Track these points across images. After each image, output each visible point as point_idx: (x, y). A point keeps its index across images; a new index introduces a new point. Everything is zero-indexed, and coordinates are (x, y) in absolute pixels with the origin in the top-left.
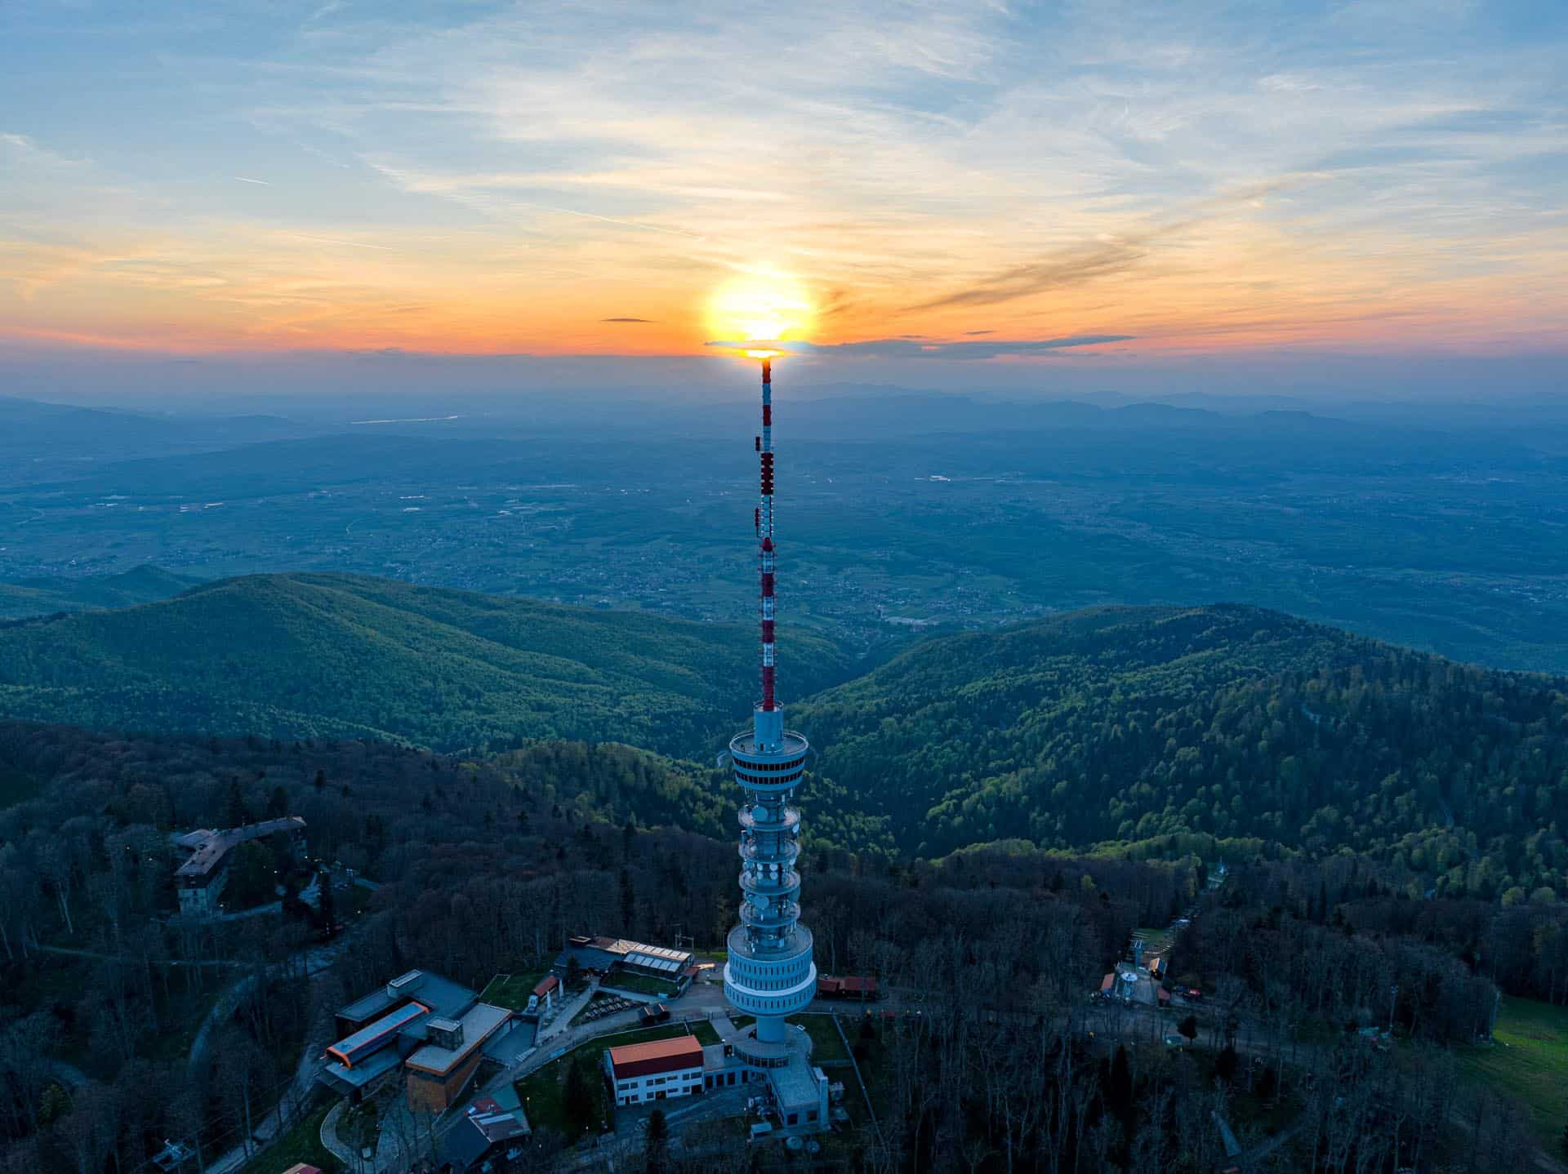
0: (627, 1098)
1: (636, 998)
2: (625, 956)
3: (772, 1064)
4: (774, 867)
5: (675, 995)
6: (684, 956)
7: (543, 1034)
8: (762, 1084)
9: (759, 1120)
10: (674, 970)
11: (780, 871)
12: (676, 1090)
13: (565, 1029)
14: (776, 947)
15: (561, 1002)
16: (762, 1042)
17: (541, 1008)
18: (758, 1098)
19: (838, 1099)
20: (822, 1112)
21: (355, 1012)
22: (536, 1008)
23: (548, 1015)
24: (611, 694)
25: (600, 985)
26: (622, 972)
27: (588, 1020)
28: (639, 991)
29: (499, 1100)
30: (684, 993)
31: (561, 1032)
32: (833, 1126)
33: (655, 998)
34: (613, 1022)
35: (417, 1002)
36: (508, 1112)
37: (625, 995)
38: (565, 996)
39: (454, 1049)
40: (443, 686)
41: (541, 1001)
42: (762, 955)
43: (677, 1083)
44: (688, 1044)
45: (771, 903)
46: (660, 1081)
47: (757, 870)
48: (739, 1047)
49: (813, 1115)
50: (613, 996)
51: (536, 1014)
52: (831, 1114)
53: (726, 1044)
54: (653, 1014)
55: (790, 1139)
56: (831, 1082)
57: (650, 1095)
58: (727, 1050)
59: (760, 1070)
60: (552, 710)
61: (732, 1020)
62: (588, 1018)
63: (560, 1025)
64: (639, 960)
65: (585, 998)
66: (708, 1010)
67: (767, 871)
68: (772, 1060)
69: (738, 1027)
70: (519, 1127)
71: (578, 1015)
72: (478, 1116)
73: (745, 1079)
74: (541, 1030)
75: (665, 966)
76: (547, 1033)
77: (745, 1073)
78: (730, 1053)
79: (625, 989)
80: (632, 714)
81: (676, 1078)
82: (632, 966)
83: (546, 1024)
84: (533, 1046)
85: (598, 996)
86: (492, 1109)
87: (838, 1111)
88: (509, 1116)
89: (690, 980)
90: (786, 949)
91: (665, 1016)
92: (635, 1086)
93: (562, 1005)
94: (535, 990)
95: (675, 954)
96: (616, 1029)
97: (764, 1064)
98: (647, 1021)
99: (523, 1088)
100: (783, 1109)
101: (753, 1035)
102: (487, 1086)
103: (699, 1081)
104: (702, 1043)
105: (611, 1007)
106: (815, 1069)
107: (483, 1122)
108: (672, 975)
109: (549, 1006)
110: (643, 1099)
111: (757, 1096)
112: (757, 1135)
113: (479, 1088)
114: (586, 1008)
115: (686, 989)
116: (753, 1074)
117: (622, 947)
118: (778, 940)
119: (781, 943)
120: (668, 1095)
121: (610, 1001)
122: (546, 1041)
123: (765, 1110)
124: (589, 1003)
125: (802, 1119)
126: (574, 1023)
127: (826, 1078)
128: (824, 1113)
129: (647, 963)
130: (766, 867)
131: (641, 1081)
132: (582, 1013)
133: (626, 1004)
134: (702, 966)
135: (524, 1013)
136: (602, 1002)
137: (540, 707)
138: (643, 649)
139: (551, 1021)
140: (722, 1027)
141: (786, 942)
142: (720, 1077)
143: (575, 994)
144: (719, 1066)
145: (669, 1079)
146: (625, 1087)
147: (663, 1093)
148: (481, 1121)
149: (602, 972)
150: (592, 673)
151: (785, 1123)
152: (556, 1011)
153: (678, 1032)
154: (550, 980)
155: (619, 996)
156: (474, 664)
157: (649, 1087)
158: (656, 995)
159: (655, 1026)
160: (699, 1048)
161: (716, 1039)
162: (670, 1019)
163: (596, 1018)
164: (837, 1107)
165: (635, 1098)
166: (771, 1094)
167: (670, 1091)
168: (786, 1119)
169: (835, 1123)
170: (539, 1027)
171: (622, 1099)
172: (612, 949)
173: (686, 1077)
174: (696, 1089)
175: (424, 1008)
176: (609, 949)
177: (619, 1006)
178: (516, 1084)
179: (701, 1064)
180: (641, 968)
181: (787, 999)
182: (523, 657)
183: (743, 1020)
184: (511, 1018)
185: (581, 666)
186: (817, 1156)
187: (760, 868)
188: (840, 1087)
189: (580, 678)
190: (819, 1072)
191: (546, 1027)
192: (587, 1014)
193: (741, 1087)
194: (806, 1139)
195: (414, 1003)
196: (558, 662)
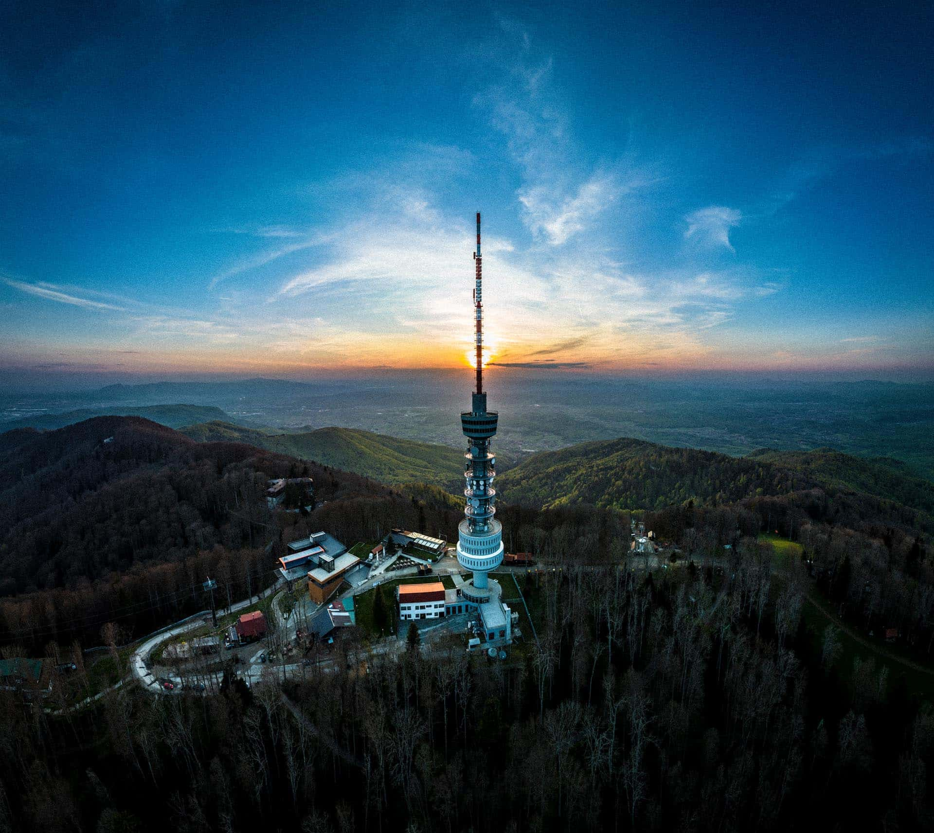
0: (406, 615)
1: (417, 560)
2: (415, 539)
3: (481, 601)
4: (482, 483)
5: (435, 561)
6: (441, 541)
7: (372, 573)
8: (475, 614)
9: (474, 637)
10: (436, 548)
11: (485, 485)
12: (431, 614)
13: (382, 572)
14: (483, 531)
15: (383, 559)
16: (476, 587)
17: (374, 561)
18: (473, 622)
19: (515, 622)
20: (507, 632)
21: (295, 546)
22: (372, 559)
23: (376, 564)
24: (435, 473)
25: (402, 553)
26: (413, 548)
27: (394, 569)
28: (420, 558)
29: (344, 605)
30: (440, 560)
31: (380, 573)
32: (513, 641)
33: (426, 562)
34: (406, 572)
35: (321, 546)
36: (347, 611)
37: (413, 559)
38: (386, 556)
39: (329, 572)
40: (383, 467)
41: (374, 557)
42: (475, 534)
43: (432, 610)
44: (438, 587)
45: (480, 505)
46: (423, 608)
47: (474, 485)
48: (464, 591)
49: (503, 633)
50: (407, 559)
51: (371, 563)
52: (512, 632)
53: (458, 589)
54: (424, 569)
55: (490, 650)
56: (512, 613)
57: (417, 616)
58: (458, 592)
59: (475, 604)
60: (416, 477)
61: (462, 576)
62: (394, 568)
63: (381, 570)
64: (421, 542)
65: (394, 558)
66: (450, 570)
67: (478, 485)
68: (481, 598)
69: (465, 580)
70: (349, 621)
71: (389, 567)
72: (332, 610)
73: (467, 610)
74: (372, 571)
75: (432, 546)
76: (374, 573)
77: (467, 606)
78: (460, 594)
79: (413, 556)
80: (441, 480)
81: (430, 606)
82: (417, 544)
83: (374, 568)
84: (367, 579)
85: (400, 558)
86: (340, 608)
87: (516, 630)
88: (347, 614)
89: (443, 554)
90: (488, 532)
91: (429, 571)
92: (409, 608)
93: (383, 560)
94: (373, 551)
95: (437, 541)
96: (405, 576)
97: (477, 601)
98: (421, 572)
99: (357, 599)
100: (486, 629)
101: (472, 584)
102: (342, 596)
103: (443, 610)
104: (446, 587)
105: (405, 564)
106: (503, 604)
107: (334, 614)
108: (435, 551)
109: (378, 560)
110: (413, 617)
111: (473, 621)
112: (472, 647)
113: (339, 596)
114: (394, 563)
115: (441, 558)
116: (471, 608)
117: (414, 535)
118: (484, 526)
119: (486, 528)
120: (427, 617)
121: (405, 561)
122: (373, 577)
123: (477, 630)
124: (396, 561)
125: (497, 636)
126: (387, 570)
127: (510, 609)
128: (508, 631)
129: (424, 543)
130: (478, 482)
131: (413, 605)
132: (392, 565)
133: (412, 563)
134: (450, 549)
135: (366, 561)
136: (402, 561)
137: (412, 476)
138: (445, 458)
139: (377, 567)
140: (457, 580)
141: (488, 528)
142: (454, 608)
143: (390, 556)
144: (454, 601)
145: (427, 606)
146: (404, 609)
147: (424, 614)
148: (333, 613)
149: (404, 546)
150: (429, 465)
151: (487, 638)
152: (380, 563)
153: (435, 580)
154: (379, 547)
155: (410, 559)
156: (394, 460)
157: (417, 611)
158: (427, 560)
159: (424, 576)
160: (444, 590)
161: (454, 586)
162: (432, 574)
163: (398, 568)
164: (516, 627)
165: (410, 616)
166: (480, 620)
167: (428, 614)
168: (488, 636)
169: (515, 638)
170: (371, 569)
171: (403, 616)
172: (410, 536)
173: (436, 607)
174: (441, 614)
175: (323, 550)
176: (408, 536)
177: (409, 564)
178: (354, 597)
179: (444, 599)
180: (421, 546)
181: (488, 561)
182: (407, 459)
183: (467, 576)
184: (358, 563)
185: (425, 463)
186: (505, 661)
187: (475, 483)
188: (516, 615)
189: (426, 467)
190: (505, 605)
191: (374, 570)
192: (394, 566)
193: (465, 615)
194: (499, 649)
195: (319, 547)
196: (418, 461)
